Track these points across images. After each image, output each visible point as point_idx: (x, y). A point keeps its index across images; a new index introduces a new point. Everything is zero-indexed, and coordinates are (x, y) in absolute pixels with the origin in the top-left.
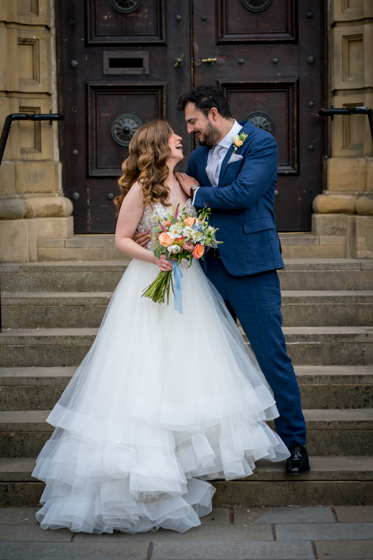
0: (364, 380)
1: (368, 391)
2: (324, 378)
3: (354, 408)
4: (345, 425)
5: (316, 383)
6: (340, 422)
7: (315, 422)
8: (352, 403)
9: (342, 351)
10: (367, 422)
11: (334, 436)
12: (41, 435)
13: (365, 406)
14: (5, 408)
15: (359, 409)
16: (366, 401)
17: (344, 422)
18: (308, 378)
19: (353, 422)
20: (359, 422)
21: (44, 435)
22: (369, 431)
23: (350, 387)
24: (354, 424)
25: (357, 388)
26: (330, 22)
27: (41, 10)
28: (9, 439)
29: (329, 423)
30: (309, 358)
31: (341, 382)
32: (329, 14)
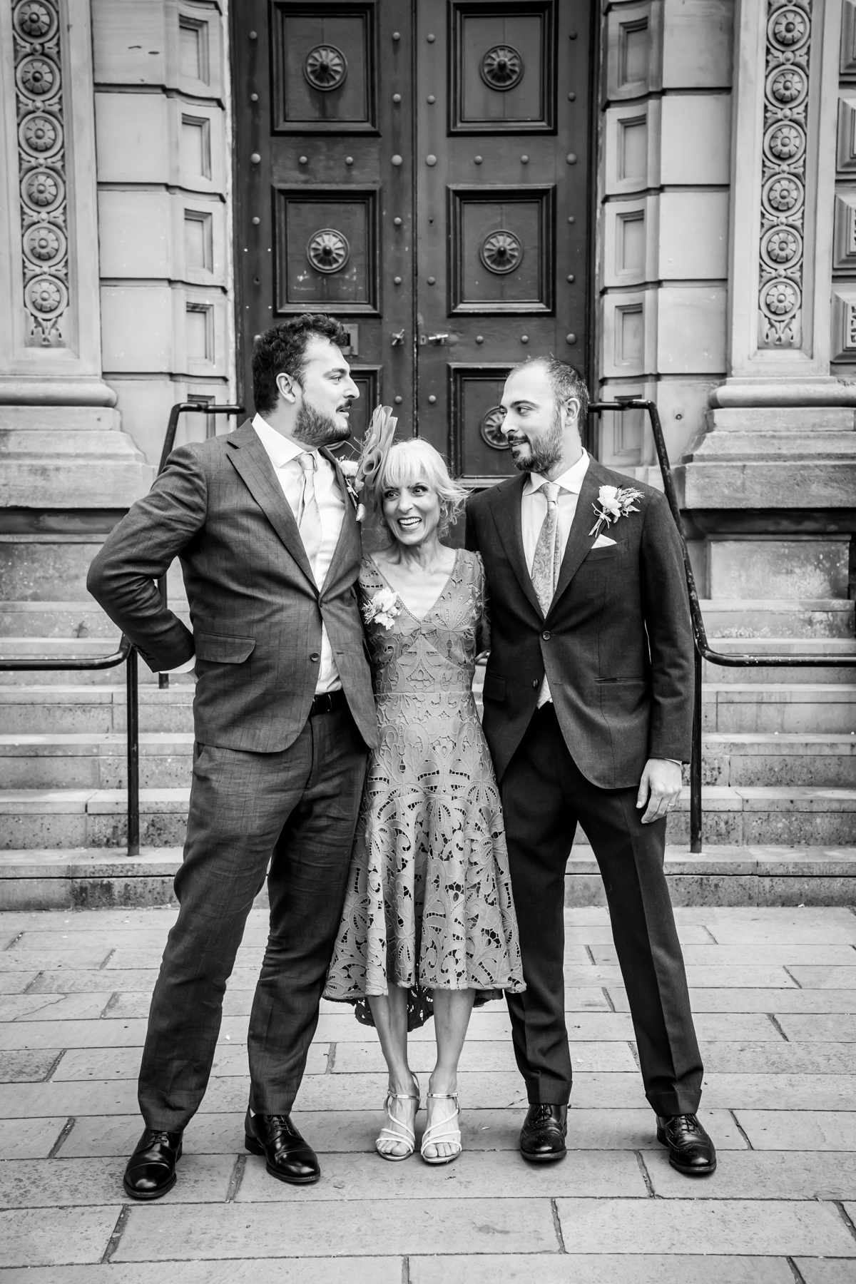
14: (176, 785)
26: (598, 287)
27: (216, 265)
32: (597, 278)
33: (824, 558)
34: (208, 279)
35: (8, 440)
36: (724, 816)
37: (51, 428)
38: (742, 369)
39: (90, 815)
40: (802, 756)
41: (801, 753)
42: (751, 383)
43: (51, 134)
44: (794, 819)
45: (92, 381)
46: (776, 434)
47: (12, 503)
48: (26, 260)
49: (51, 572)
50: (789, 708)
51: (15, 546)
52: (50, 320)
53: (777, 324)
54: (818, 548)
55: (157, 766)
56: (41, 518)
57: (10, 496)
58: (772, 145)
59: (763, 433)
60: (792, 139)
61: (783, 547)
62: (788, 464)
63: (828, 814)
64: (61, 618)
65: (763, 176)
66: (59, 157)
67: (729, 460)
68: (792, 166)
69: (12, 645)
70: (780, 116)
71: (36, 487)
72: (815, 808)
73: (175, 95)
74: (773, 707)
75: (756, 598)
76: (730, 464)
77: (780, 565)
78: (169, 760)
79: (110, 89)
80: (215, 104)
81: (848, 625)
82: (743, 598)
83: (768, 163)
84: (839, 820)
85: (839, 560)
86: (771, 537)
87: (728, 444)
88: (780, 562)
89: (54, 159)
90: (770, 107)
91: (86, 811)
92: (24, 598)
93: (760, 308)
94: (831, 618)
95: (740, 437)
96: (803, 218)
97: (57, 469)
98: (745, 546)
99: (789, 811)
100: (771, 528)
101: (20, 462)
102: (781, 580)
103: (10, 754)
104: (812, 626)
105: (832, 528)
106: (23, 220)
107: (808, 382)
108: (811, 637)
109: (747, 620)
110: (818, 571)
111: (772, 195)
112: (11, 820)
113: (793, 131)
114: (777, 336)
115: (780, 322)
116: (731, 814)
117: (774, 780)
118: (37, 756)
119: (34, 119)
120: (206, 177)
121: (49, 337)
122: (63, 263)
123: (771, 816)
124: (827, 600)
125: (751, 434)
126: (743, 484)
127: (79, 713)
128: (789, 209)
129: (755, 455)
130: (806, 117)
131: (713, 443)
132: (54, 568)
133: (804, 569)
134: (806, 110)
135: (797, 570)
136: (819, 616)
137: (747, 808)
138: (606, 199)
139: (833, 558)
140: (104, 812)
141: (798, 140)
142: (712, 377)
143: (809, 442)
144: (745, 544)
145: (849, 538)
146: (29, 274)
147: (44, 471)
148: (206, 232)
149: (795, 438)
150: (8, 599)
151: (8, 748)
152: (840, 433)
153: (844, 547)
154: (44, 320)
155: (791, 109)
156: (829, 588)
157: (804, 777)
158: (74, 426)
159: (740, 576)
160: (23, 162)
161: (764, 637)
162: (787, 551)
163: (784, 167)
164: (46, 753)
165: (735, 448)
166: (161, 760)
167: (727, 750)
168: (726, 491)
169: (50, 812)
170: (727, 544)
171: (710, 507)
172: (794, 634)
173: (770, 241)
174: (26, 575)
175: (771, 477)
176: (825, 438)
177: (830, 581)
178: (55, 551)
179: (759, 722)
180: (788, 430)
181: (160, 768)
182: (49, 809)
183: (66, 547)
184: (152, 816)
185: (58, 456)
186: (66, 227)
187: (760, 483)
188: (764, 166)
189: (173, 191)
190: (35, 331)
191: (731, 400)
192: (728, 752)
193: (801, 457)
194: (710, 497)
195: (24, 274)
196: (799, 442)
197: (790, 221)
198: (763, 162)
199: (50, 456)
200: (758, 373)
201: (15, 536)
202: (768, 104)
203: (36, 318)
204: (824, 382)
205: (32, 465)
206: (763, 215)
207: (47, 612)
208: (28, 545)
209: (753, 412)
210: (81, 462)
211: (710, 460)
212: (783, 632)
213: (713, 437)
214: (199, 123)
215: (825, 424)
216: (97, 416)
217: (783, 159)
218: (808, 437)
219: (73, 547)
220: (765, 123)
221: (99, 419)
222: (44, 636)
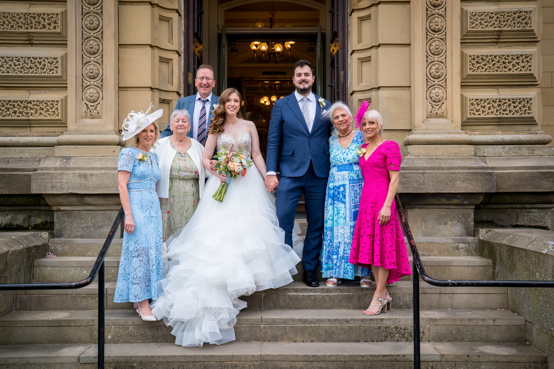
0: (384, 322)
1: (387, 330)
2: (357, 321)
3: (377, 342)
4: (374, 358)
5: (351, 324)
6: (371, 356)
7: (353, 356)
8: (376, 338)
9: (366, 300)
10: (390, 355)
11: (367, 365)
12: (156, 365)
13: (385, 340)
15: (381, 343)
16: (385, 336)
17: (374, 356)
18: (345, 321)
19: (380, 355)
20: (384, 356)
21: (158, 365)
22: (392, 362)
23: (375, 327)
24: (381, 357)
25: (379, 328)
26: (350, 92)
27: (174, 82)
28: (133, 367)
29: (363, 356)
30: (344, 304)
31: (368, 323)
32: (349, 88)
33: (462, 217)
34: (171, 88)
35: (70, 161)
36: (431, 364)
37: (91, 155)
38: (420, 127)
39: (81, 364)
40: (467, 326)
41: (467, 324)
42: (425, 133)
43: (97, 22)
44: (469, 366)
45: (112, 134)
46: (438, 157)
47: (70, 191)
48: (83, 79)
49: (90, 224)
50: (455, 296)
51: (73, 212)
52: (94, 106)
53: (436, 107)
54: (459, 212)
55: (124, 331)
56: (84, 199)
57: (69, 188)
58: (430, 25)
59: (432, 157)
60: (440, 23)
61: (443, 212)
62: (445, 171)
63: (489, 363)
64: (92, 247)
65: (427, 39)
66: (100, 32)
67: (416, 170)
68: (440, 35)
69: (63, 262)
70: (433, 13)
71: (81, 184)
72: (481, 359)
73: (156, 6)
74: (447, 296)
75: (430, 236)
76: (417, 171)
77: (441, 220)
78: (131, 328)
79: (126, 4)
80: (175, 11)
81: (476, 250)
82: (424, 236)
83: (429, 33)
84: (495, 367)
85: (469, 218)
86: (436, 206)
87: (415, 162)
88: (441, 219)
89: (98, 34)
90: (429, 9)
91: (79, 361)
92: (77, 237)
93: (427, 99)
94: (467, 246)
95: (420, 159)
96: (446, 58)
97: (92, 175)
98: (424, 211)
99: (466, 361)
100: (437, 202)
101: (74, 172)
102: (442, 227)
103: (47, 325)
104: (458, 250)
105: (466, 202)
106: (83, 61)
107: (451, 133)
108: (458, 256)
109: (427, 247)
110: (459, 223)
111: (431, 48)
112: (37, 367)
113: (440, 19)
114: (436, 112)
115: (437, 105)
116: (435, 363)
117: (453, 338)
118: (61, 326)
119: (89, 16)
120: (171, 43)
121: (93, 114)
122: (100, 80)
123: (457, 364)
124: (464, 237)
125: (426, 157)
126: (424, 181)
127: (89, 299)
128: (439, 54)
129: (429, 167)
130: (445, 13)
131: (408, 161)
132: (91, 222)
133: (452, 222)
134: (445, 10)
135: (449, 223)
136: (461, 245)
137: (444, 359)
138: (353, 52)
139: (466, 217)
140: (89, 362)
141: (442, 23)
142: (405, 131)
143: (454, 161)
144: (424, 210)
145: (473, 207)
146: (85, 85)
147: (85, 176)
148: (170, 67)
149: (447, 159)
150: (69, 237)
151: (45, 322)
152: (468, 157)
153: (471, 211)
154: (91, 106)
155: (438, 10)
156: (465, 231)
157: (469, 337)
158: (102, 154)
159: (422, 225)
160: (84, 35)
161: (435, 255)
162: (444, 213)
163: (436, 35)
164: (65, 324)
165: (419, 164)
166: (126, 328)
167: (427, 322)
168: (416, 185)
169: (59, 362)
170: (415, 210)
171: (408, 192)
172: (450, 254)
173: (431, 68)
174: (78, 226)
175: (437, 178)
176: (461, 159)
177: (465, 228)
178: (91, 214)
179: (440, 304)
180: (443, 155)
181: (125, 332)
182: (58, 361)
183: (97, 212)
184: (115, 364)
185: (93, 169)
186: (102, 64)
187: (431, 181)
188: (427, 35)
189: (154, 48)
190: (87, 111)
191: (415, 141)
192: (428, 323)
193: (451, 168)
194: (408, 187)
195: (83, 85)
196: (449, 161)
197: (440, 59)
198: (427, 33)
199: (88, 169)
200: (427, 129)
201: (73, 207)
202: (428, 7)
203: (87, 105)
204: (459, 133)
205: (80, 173)
206: (427, 57)
207: (85, 244)
208: (79, 211)
209: (426, 147)
210: (103, 171)
211: (407, 170)
212: (444, 253)
213: (408, 159)
214: (168, 20)
215: (460, 153)
216: (113, 150)
217: (436, 32)
218: (453, 159)
219: (100, 212)
220: (427, 15)
221: (114, 151)
222: (84, 256)
